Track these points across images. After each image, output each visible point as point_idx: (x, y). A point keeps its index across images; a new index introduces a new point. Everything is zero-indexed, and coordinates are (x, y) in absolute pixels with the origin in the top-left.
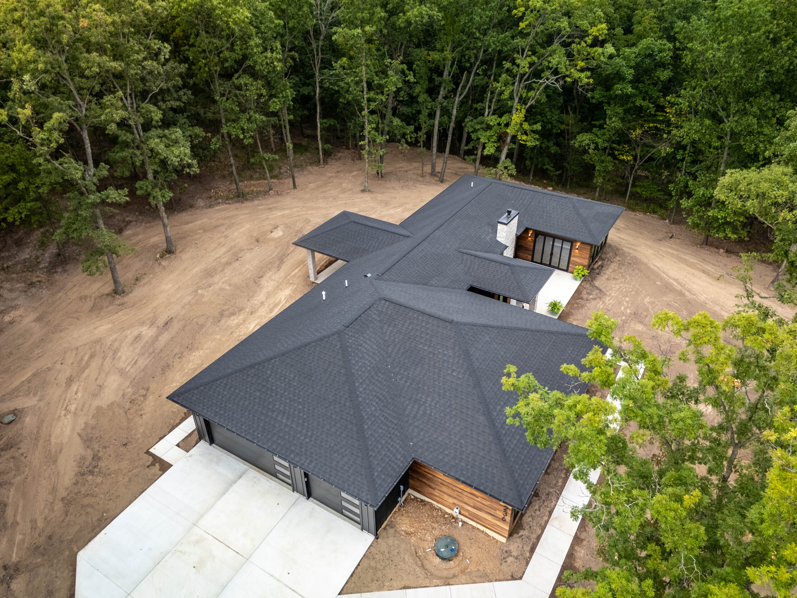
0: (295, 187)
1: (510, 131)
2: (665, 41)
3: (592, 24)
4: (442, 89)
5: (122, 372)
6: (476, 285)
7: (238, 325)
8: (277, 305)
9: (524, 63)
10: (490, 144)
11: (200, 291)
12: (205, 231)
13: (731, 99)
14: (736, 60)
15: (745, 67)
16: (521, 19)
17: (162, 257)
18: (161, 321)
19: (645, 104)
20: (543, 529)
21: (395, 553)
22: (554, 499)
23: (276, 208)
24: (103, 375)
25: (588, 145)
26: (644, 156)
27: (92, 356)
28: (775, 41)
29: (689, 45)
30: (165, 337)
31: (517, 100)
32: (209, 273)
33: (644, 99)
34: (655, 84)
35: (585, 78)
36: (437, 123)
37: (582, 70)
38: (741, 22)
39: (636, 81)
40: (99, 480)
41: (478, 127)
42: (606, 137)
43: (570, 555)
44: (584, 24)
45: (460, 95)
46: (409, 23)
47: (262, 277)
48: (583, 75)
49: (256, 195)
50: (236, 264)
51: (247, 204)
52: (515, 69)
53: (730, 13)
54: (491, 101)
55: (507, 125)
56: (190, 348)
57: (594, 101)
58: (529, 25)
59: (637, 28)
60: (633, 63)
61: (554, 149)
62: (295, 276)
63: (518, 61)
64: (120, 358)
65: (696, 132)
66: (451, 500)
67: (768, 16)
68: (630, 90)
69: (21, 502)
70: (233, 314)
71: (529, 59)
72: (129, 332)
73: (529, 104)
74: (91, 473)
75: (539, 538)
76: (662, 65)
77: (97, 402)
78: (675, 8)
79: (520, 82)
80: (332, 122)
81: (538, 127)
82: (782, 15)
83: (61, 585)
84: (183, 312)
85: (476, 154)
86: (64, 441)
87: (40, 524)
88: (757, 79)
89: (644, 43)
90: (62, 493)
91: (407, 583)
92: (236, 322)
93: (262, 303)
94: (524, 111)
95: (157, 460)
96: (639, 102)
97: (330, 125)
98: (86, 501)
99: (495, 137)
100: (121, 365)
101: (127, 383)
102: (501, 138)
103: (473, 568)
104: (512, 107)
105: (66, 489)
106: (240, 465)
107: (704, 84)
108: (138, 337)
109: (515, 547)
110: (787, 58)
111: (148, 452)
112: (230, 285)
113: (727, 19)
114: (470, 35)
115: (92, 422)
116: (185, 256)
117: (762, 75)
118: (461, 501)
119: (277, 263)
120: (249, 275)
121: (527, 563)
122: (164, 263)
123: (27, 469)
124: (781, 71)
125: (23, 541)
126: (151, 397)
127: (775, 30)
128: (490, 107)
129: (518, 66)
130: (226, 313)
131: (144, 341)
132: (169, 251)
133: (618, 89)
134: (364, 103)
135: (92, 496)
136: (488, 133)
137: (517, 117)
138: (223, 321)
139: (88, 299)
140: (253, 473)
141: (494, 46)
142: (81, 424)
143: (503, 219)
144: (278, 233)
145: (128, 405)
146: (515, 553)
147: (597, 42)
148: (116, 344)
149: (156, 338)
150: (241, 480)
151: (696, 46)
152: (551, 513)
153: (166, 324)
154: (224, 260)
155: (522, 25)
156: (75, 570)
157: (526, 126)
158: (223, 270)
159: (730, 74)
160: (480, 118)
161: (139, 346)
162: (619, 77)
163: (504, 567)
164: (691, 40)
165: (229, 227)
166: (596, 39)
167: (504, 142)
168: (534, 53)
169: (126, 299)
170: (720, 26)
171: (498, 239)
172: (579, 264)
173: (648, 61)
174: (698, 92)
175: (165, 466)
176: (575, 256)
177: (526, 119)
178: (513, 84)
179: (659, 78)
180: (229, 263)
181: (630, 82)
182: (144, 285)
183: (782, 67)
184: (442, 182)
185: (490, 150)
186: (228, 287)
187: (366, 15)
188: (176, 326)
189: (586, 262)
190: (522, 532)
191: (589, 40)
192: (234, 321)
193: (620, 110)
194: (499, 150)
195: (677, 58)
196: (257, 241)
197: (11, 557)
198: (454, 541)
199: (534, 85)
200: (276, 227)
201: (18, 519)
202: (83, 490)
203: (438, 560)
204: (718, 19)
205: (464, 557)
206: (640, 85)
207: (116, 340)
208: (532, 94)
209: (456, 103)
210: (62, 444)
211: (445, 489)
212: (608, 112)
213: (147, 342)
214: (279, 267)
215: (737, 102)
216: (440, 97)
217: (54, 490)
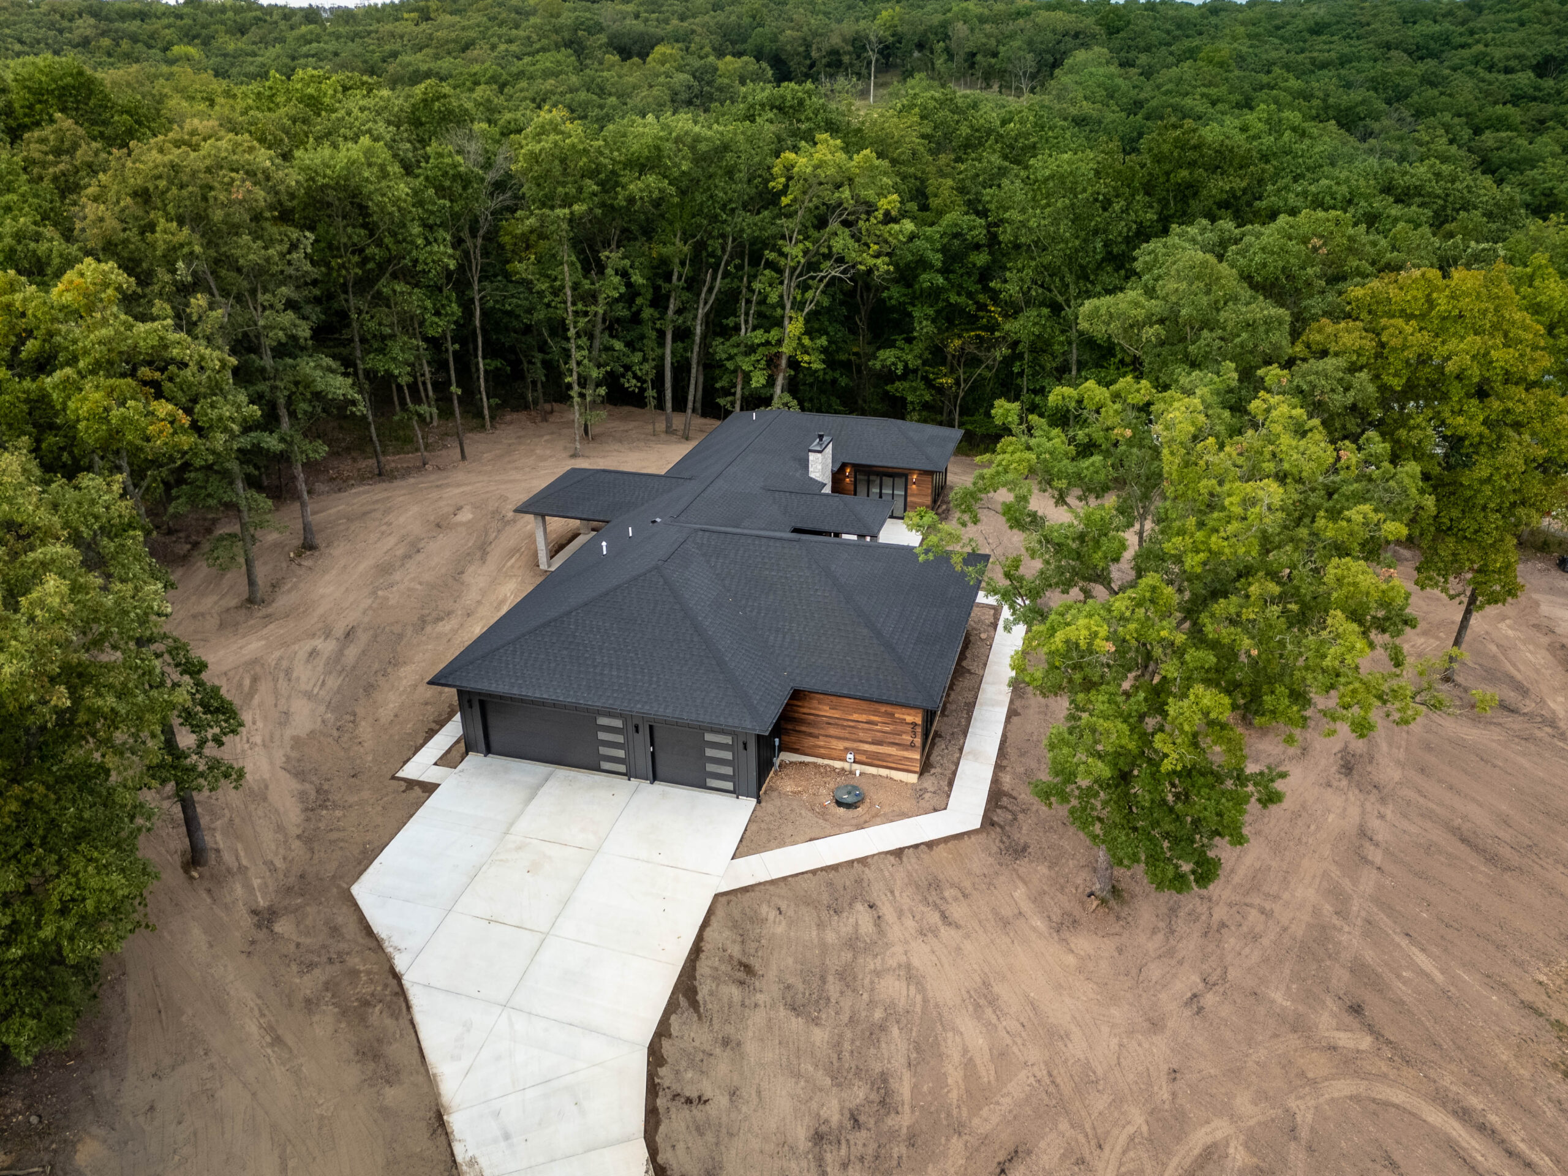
0: (463, 457)
1: (786, 349)
2: (973, 217)
3: (880, 195)
4: (672, 300)
5: (309, 696)
6: (799, 526)
7: (455, 631)
8: (503, 602)
9: (795, 251)
10: (758, 373)
11: (380, 593)
12: (350, 520)
13: (1069, 279)
14: (1065, 228)
15: (1077, 237)
16: (784, 191)
17: (299, 555)
18: (339, 630)
19: (962, 300)
20: (957, 764)
21: (788, 811)
22: (961, 737)
23: (448, 485)
24: (283, 701)
25: (893, 364)
26: (970, 377)
27: (255, 680)
28: (1106, 205)
29: (1007, 215)
30: (352, 653)
31: (788, 306)
32: (384, 569)
33: (959, 294)
34: (969, 274)
35: (882, 265)
36: (668, 351)
37: (877, 256)
38: (1063, 183)
39: (945, 271)
40: (338, 813)
41: (735, 351)
42: (917, 351)
43: (995, 781)
44: (870, 194)
45: (706, 303)
46: (631, 200)
47: (462, 573)
48: (879, 261)
49: (406, 473)
50: (419, 557)
51: (397, 483)
52: (782, 261)
53: (1047, 173)
54: (747, 314)
55: (780, 342)
56: (395, 662)
57: (893, 302)
58: (795, 200)
59: (934, 202)
60: (938, 246)
61: (843, 381)
62: (512, 567)
63: (786, 250)
64: (298, 679)
65: (1035, 324)
66: (841, 745)
67: (1092, 174)
68: (940, 280)
69: (239, 846)
70: (439, 619)
71: (801, 246)
72: (297, 647)
73: (806, 310)
74: (323, 806)
75: (954, 773)
76: (977, 247)
77: (289, 732)
78: (978, 175)
79: (790, 279)
80: (498, 363)
81: (823, 341)
82: (1108, 174)
83: (343, 917)
84: (366, 619)
85: (734, 394)
86: (267, 776)
87: (279, 863)
88: (1094, 251)
89: (949, 218)
90: (295, 831)
91: (813, 835)
92: (448, 628)
93: (479, 602)
94: (801, 319)
95: (411, 784)
96: (954, 298)
97: (497, 368)
98: (334, 835)
99: (763, 362)
100: (303, 687)
101: (322, 709)
102: (772, 362)
103: (886, 809)
104: (783, 317)
105: (298, 826)
106: (541, 769)
107: (1033, 263)
108: (313, 653)
109: (929, 782)
110: (1123, 223)
111: (394, 778)
112: (420, 583)
113: (1047, 180)
114: (714, 218)
115: (294, 754)
116: (339, 550)
117: (1099, 245)
118: (855, 741)
119: (479, 554)
120: (443, 571)
121: (949, 796)
122: (306, 563)
123: (226, 811)
124: (1120, 239)
125: (266, 885)
126: (363, 723)
127: (1104, 190)
128: (746, 322)
129: (785, 256)
130: (429, 618)
131: (325, 657)
132: (308, 546)
133: (929, 279)
134: (570, 319)
135: (338, 830)
136: (753, 358)
137: (794, 327)
138: (428, 629)
139: (208, 617)
140: (562, 772)
141: (749, 231)
142: (279, 757)
143: (815, 445)
144: (465, 516)
145: (335, 733)
146: (931, 789)
147: (888, 219)
148: (285, 664)
149: (340, 653)
150: (549, 784)
151: (1014, 215)
152: (961, 750)
153: (348, 634)
154: (400, 552)
155: (785, 201)
156: (356, 905)
157: (806, 341)
158: (403, 565)
159: (1062, 245)
160: (734, 339)
161: (320, 663)
162: (923, 264)
163: (922, 803)
164: (1006, 209)
165: (387, 511)
166: (887, 213)
167: (777, 366)
168: (806, 238)
169: (270, 610)
170: (1039, 188)
171: (812, 475)
172: (921, 505)
173: (956, 242)
174: (1029, 273)
175: (429, 788)
176: (913, 495)
177: (808, 332)
178: (782, 283)
179: (974, 265)
180: (407, 557)
181: (938, 271)
182: (289, 591)
183: (1120, 233)
184: (687, 439)
185: (758, 380)
186: (418, 587)
187: (571, 190)
188: (363, 638)
189: (928, 500)
190: (933, 771)
191: (880, 214)
192: (445, 627)
193: (931, 312)
194: (771, 381)
195: (993, 239)
196: (438, 526)
197: (256, 902)
198: (855, 788)
199: (810, 282)
200: (460, 508)
201: (245, 862)
202: (322, 825)
203: (842, 810)
204: (1036, 181)
205: (872, 805)
206: (951, 276)
207: (281, 658)
208: (809, 295)
209: (700, 316)
210: (264, 780)
211: (832, 731)
212: (916, 314)
213: (329, 658)
214: (483, 559)
215: (1076, 283)
216: (670, 312)
217: (280, 828)
